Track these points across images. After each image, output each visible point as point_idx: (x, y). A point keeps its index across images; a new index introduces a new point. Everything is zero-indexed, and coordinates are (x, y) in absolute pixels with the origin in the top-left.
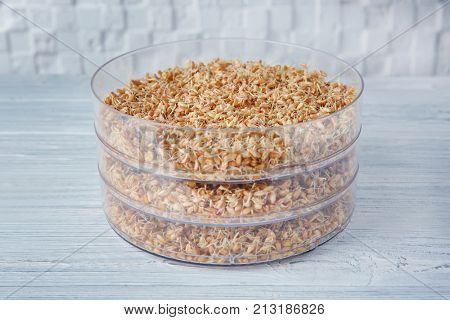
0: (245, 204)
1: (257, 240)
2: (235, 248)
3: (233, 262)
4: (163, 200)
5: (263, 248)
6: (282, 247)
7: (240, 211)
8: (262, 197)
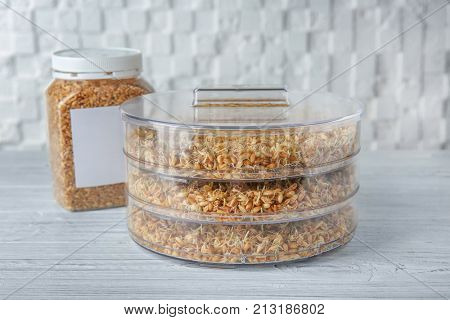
0: (255, 203)
1: (266, 240)
2: (246, 247)
3: (244, 262)
4: (182, 202)
5: (271, 248)
6: (289, 248)
7: (250, 209)
8: (270, 197)
